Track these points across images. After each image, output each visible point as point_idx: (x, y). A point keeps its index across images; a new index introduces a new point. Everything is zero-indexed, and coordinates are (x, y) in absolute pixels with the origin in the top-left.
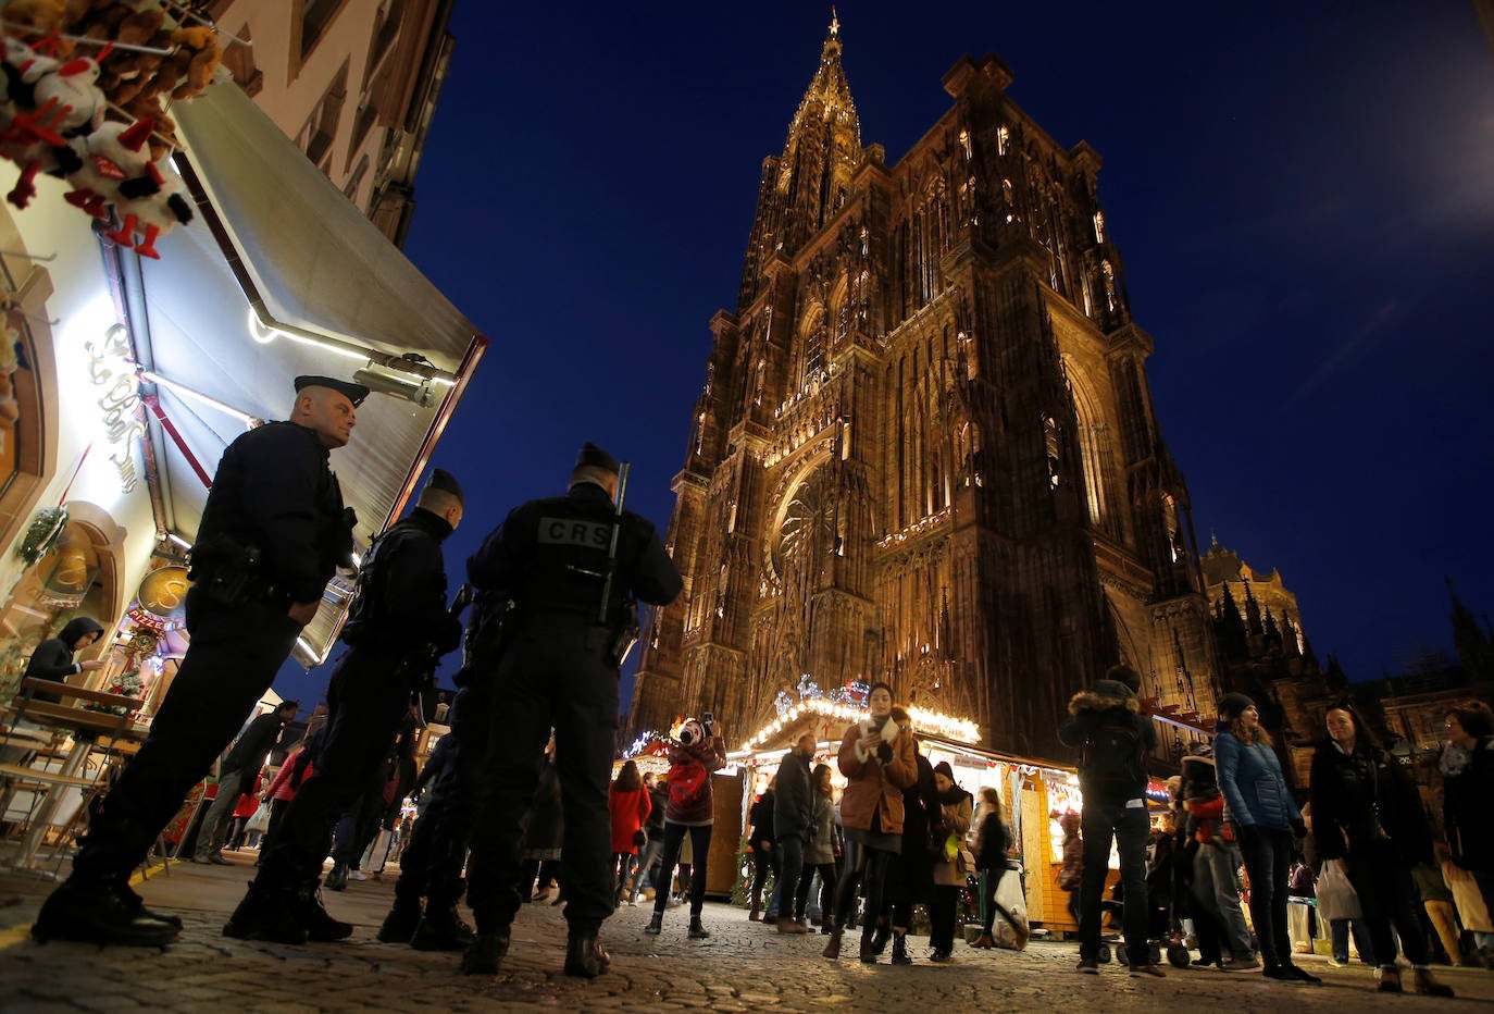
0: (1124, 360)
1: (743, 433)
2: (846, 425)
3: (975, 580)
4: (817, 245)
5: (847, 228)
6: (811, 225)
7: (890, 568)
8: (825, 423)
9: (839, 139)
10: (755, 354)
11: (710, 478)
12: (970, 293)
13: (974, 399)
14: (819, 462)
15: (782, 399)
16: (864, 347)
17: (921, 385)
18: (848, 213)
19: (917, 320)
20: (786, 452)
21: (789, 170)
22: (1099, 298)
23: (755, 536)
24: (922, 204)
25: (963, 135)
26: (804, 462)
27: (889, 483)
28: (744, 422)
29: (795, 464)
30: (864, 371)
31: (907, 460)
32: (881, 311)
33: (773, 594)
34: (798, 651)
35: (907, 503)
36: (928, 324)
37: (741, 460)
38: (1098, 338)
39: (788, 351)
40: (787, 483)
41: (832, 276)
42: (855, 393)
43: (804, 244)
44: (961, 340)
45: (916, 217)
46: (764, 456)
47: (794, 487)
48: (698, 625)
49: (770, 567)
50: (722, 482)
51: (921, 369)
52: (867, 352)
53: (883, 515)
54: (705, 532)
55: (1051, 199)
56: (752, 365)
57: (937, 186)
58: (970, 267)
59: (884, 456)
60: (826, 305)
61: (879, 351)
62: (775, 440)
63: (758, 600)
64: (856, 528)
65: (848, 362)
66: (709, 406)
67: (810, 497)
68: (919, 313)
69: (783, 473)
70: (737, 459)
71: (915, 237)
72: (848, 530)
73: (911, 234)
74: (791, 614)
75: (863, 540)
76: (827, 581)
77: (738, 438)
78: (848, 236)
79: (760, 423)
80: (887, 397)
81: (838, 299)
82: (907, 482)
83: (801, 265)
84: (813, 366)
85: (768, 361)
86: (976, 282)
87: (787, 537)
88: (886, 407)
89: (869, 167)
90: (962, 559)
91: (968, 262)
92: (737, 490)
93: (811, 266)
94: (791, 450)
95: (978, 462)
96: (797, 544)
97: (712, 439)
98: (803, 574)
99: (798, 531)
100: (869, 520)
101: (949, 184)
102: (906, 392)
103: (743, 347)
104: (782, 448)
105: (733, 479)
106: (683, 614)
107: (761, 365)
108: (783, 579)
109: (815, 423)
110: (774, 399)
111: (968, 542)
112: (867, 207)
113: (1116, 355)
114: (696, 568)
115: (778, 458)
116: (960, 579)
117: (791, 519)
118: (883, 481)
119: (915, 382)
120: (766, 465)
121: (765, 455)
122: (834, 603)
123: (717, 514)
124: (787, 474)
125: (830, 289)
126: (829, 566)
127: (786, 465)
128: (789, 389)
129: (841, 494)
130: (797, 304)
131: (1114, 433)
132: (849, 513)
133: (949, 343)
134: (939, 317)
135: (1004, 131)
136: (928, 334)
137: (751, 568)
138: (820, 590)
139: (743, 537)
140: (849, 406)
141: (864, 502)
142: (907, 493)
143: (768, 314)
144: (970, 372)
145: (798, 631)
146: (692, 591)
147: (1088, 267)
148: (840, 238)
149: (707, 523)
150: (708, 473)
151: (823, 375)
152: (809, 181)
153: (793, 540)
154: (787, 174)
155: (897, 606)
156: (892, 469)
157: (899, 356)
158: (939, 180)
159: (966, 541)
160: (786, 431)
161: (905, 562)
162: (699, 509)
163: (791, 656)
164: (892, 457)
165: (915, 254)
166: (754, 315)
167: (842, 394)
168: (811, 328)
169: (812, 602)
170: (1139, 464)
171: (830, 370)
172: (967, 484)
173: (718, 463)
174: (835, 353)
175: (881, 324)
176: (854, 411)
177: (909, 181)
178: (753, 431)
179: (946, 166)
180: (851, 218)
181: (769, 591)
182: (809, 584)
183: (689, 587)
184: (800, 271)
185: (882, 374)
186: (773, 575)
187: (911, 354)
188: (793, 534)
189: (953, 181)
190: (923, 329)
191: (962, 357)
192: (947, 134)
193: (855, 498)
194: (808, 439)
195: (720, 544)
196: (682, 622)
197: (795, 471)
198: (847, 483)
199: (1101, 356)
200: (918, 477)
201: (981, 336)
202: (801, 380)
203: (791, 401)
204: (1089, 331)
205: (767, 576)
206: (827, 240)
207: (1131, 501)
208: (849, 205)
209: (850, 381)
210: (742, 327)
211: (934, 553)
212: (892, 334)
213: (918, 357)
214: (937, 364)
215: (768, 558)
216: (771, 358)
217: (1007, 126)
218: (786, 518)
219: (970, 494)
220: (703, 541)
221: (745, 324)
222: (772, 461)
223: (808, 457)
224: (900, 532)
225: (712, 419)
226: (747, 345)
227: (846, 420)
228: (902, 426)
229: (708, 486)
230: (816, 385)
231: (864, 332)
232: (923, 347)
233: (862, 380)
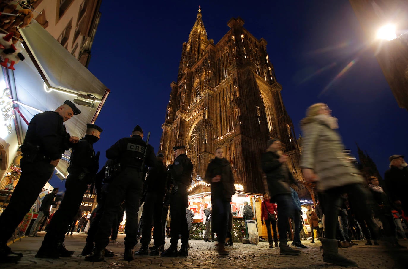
0: (275, 91)
1: (180, 113)
2: (206, 110)
3: (241, 148)
4: (197, 64)
5: (205, 60)
6: (196, 59)
8: (201, 110)
9: (202, 38)
10: (182, 92)
12: (236, 76)
13: (238, 102)
14: (200, 119)
15: (190, 104)
16: (210, 90)
17: (225, 99)
18: (205, 56)
19: (223, 83)
20: (191, 117)
21: (189, 46)
22: (268, 76)
23: (183, 139)
24: (223, 54)
25: (233, 37)
26: (196, 120)
27: (218, 124)
28: (180, 110)
29: (194, 120)
30: (210, 96)
31: (222, 118)
32: (214, 80)
33: (189, 154)
34: (196, 169)
35: (223, 129)
36: (227, 83)
37: (179, 120)
38: (269, 86)
39: (191, 92)
40: (192, 125)
41: (202, 72)
42: (208, 102)
43: (194, 64)
44: (235, 87)
45: (222, 57)
47: (194, 126)
48: (170, 163)
49: (188, 147)
50: (175, 125)
51: (225, 95)
52: (211, 91)
53: (217, 133)
54: (171, 139)
55: (255, 52)
56: (181, 95)
57: (227, 49)
58: (236, 69)
59: (216, 117)
60: (200, 79)
61: (214, 91)
62: (188, 114)
64: (210, 136)
65: (206, 94)
66: (171, 106)
67: (197, 129)
68: (224, 81)
69: (191, 123)
70: (178, 119)
71: (222, 62)
72: (208, 137)
73: (221, 61)
74: (194, 159)
75: (212, 139)
76: (203, 150)
77: (178, 114)
78: (205, 63)
79: (184, 110)
80: (216, 102)
81: (203, 78)
82: (223, 124)
83: (193, 70)
84: (197, 95)
85: (186, 94)
86: (238, 73)
87: (192, 139)
88: (216, 105)
89: (210, 45)
90: (237, 143)
91: (235, 68)
92: (179, 128)
93: (196, 70)
94: (193, 117)
95: (240, 118)
97: (172, 115)
98: (197, 149)
99: (195, 138)
100: (213, 134)
102: (221, 101)
103: (179, 91)
105: (178, 125)
106: (166, 161)
107: (184, 95)
108: (192, 150)
109: (198, 110)
110: (187, 104)
111: (239, 139)
112: (210, 55)
113: (273, 90)
114: (169, 148)
116: (237, 148)
117: (193, 135)
118: (216, 124)
119: (223, 98)
120: (186, 121)
121: (186, 118)
122: (205, 156)
123: (174, 134)
124: (192, 123)
125: (201, 76)
126: (203, 146)
127: (191, 121)
128: (191, 101)
129: (206, 128)
130: (193, 80)
131: (274, 109)
132: (208, 132)
133: (232, 88)
134: (229, 82)
136: (226, 86)
138: (201, 153)
139: (180, 140)
140: (207, 105)
141: (212, 129)
142: (223, 126)
143: (185, 82)
144: (237, 95)
145: (196, 163)
146: (168, 155)
147: (265, 69)
148: (203, 62)
149: (171, 136)
150: (171, 123)
151: (200, 97)
152: (195, 48)
153: (194, 140)
154: (189, 47)
156: (218, 121)
157: (219, 92)
158: (227, 48)
159: (238, 139)
160: (191, 112)
161: (223, 144)
162: (169, 133)
164: (218, 118)
165: (222, 66)
166: (182, 82)
167: (205, 102)
168: (197, 85)
169: (199, 156)
170: (280, 117)
171: (202, 96)
172: (238, 124)
173: (174, 121)
174: (203, 92)
175: (214, 84)
176: (208, 106)
177: (220, 48)
178: (182, 112)
179: (229, 44)
180: (206, 57)
182: (198, 151)
183: (167, 153)
184: (193, 71)
185: (215, 97)
186: (189, 149)
187: (222, 91)
189: (231, 48)
190: (225, 85)
191: (235, 92)
192: (229, 37)
193: (209, 129)
194: (197, 114)
195: (175, 142)
197: (194, 122)
198: (207, 125)
199: (270, 91)
200: (225, 122)
201: (240, 86)
202: (194, 98)
203: (192, 104)
204: (266, 85)
206: (200, 63)
207: (279, 126)
208: (205, 55)
209: (207, 98)
211: (230, 142)
212: (217, 86)
213: (224, 92)
214: (229, 94)
215: (188, 145)
216: (187, 93)
217: (244, 35)
219: (239, 126)
220: (170, 141)
221: (179, 85)
222: (188, 120)
223: (197, 118)
224: (221, 137)
225: (172, 109)
226: (180, 90)
227: (206, 109)
228: (220, 110)
229: (171, 127)
230: (198, 100)
231: (210, 86)
232: (225, 89)
233: (210, 98)
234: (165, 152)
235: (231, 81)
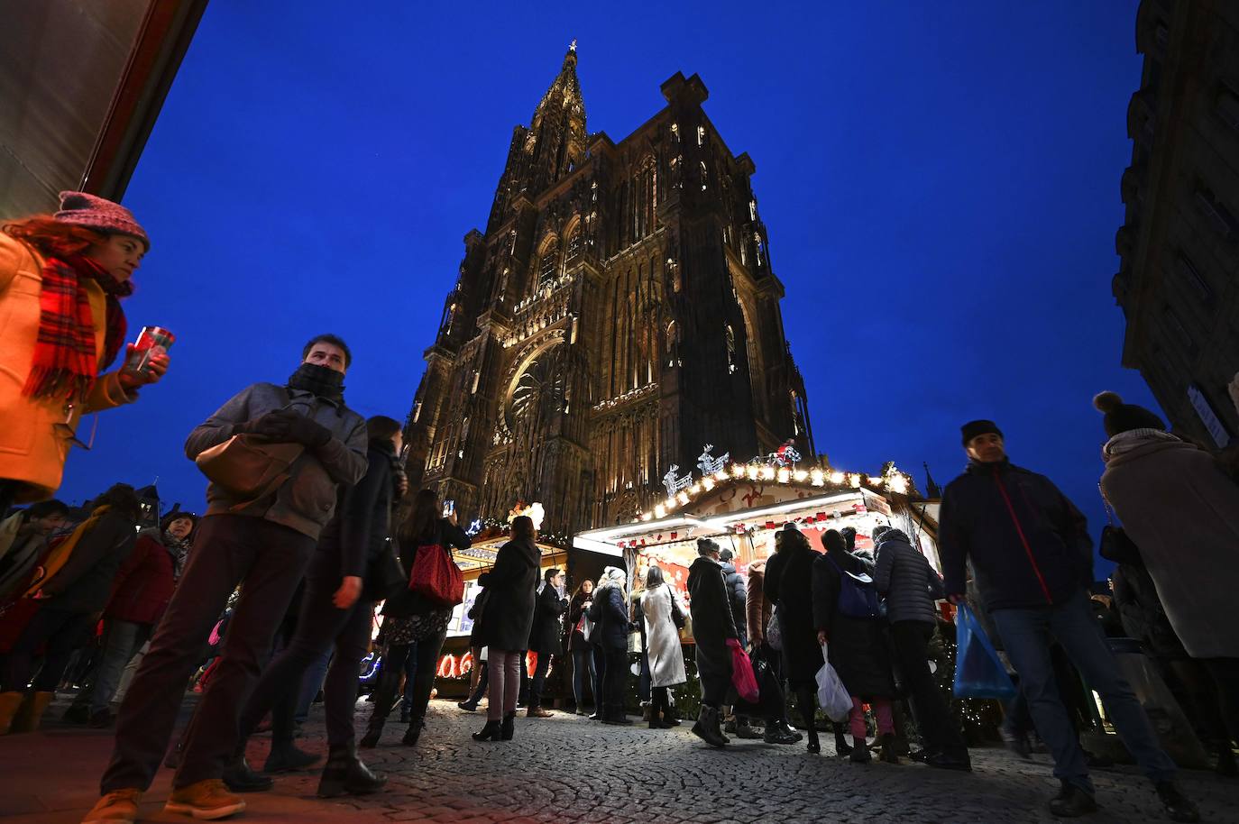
0: (767, 298)
1: (489, 319)
2: (575, 319)
3: (677, 434)
4: (555, 192)
5: (579, 183)
7: (602, 425)
8: (554, 319)
9: (572, 124)
10: (501, 263)
11: (457, 353)
12: (676, 232)
13: (678, 306)
14: (547, 346)
15: (520, 298)
16: (592, 265)
17: (632, 297)
18: (581, 172)
19: (631, 251)
20: (522, 338)
21: (534, 137)
22: (751, 257)
23: (492, 397)
24: (638, 172)
25: (674, 126)
26: (536, 346)
27: (604, 364)
28: (490, 312)
30: (590, 282)
31: (618, 349)
32: (603, 242)
33: (505, 442)
34: (524, 485)
35: (617, 379)
36: (642, 253)
37: (485, 340)
38: (751, 281)
39: (527, 265)
40: (521, 360)
41: (567, 216)
42: (582, 297)
43: (543, 190)
44: (669, 265)
45: (633, 181)
46: (504, 340)
47: (526, 364)
48: (438, 464)
49: (503, 423)
50: (466, 356)
51: (632, 286)
52: (592, 269)
53: (598, 388)
54: (449, 394)
56: (497, 272)
58: (677, 215)
59: (601, 345)
60: (560, 235)
61: (602, 270)
62: (513, 328)
63: (492, 446)
64: (579, 394)
65: (578, 274)
66: (459, 300)
67: (536, 370)
68: (633, 246)
69: (519, 352)
70: (481, 339)
71: (631, 192)
72: (573, 395)
73: (628, 193)
74: (520, 457)
76: (555, 432)
77: (485, 324)
78: (583, 186)
79: (502, 315)
80: (605, 304)
81: (571, 230)
82: (618, 365)
83: (541, 205)
84: (547, 278)
85: (511, 270)
86: (681, 226)
87: (518, 401)
88: (603, 311)
89: (601, 140)
90: (667, 418)
91: (676, 211)
92: (481, 361)
93: (549, 206)
94: (526, 336)
95: (679, 350)
96: (527, 404)
97: (459, 324)
98: (532, 428)
99: (528, 396)
100: (588, 389)
101: (659, 161)
102: (620, 300)
103: (490, 260)
104: (519, 334)
105: (478, 352)
106: (426, 456)
107: (506, 272)
108: (515, 431)
109: (546, 317)
110: (513, 299)
111: (674, 404)
112: (597, 167)
113: (761, 295)
114: (439, 421)
115: (515, 341)
116: (665, 432)
117: (522, 388)
118: (600, 362)
119: (627, 293)
120: (505, 346)
121: (504, 338)
122: (560, 447)
123: (461, 381)
124: (522, 354)
125: (564, 224)
126: (558, 420)
127: (520, 347)
128: (527, 292)
129: (570, 369)
130: (536, 233)
131: (759, 347)
132: (574, 383)
133: (654, 269)
134: (648, 250)
135: (702, 130)
136: (639, 262)
137: (488, 422)
138: (548, 437)
139: (483, 397)
140: (582, 301)
141: (585, 376)
142: (617, 372)
143: (514, 236)
144: (675, 286)
145: (525, 470)
146: (434, 439)
147: (744, 235)
148: (574, 188)
149: (451, 387)
150: (454, 349)
151: (555, 284)
152: (550, 147)
153: (523, 403)
154: (533, 140)
155: (607, 453)
156: (606, 355)
157: (616, 275)
158: (650, 159)
159: (669, 406)
160: (523, 322)
161: (614, 422)
162: (445, 375)
163: (518, 489)
164: (607, 346)
165: (630, 207)
166: (500, 237)
167: (573, 296)
168: (546, 250)
169: (538, 450)
170: (774, 368)
171: (562, 280)
172: (671, 365)
173: (464, 342)
174: (568, 268)
175: (603, 252)
176: (581, 309)
177: (630, 156)
178: (497, 320)
179: (658, 147)
180: (581, 177)
181: (502, 440)
182: (536, 435)
183: (432, 435)
184: (540, 209)
185: (602, 287)
186: (505, 429)
187: (626, 274)
188: (524, 398)
189: (664, 157)
190: (635, 257)
191: (669, 276)
192: (659, 127)
193: (579, 372)
194: (540, 329)
195: (464, 402)
196: (424, 463)
197: (528, 352)
198: (574, 360)
200: (626, 361)
201: (681, 261)
202: (536, 287)
203: (528, 301)
204: (747, 276)
205: (501, 428)
206: (563, 189)
207: (768, 392)
208: (574, 171)
209: (579, 287)
210: (490, 244)
211: (638, 415)
212: (611, 259)
213: (630, 277)
214: (645, 283)
215: (502, 415)
216: (514, 268)
217: (705, 127)
218: (518, 387)
219: (674, 372)
220: (447, 401)
221: (493, 242)
222: (509, 344)
223: (540, 342)
224: (612, 399)
225: (460, 309)
226: (493, 258)
227: (575, 315)
228: (615, 325)
229: (454, 359)
230: (549, 291)
231: (592, 255)
232: (635, 270)
233: (588, 288)
234: (426, 432)
235: (655, 249)
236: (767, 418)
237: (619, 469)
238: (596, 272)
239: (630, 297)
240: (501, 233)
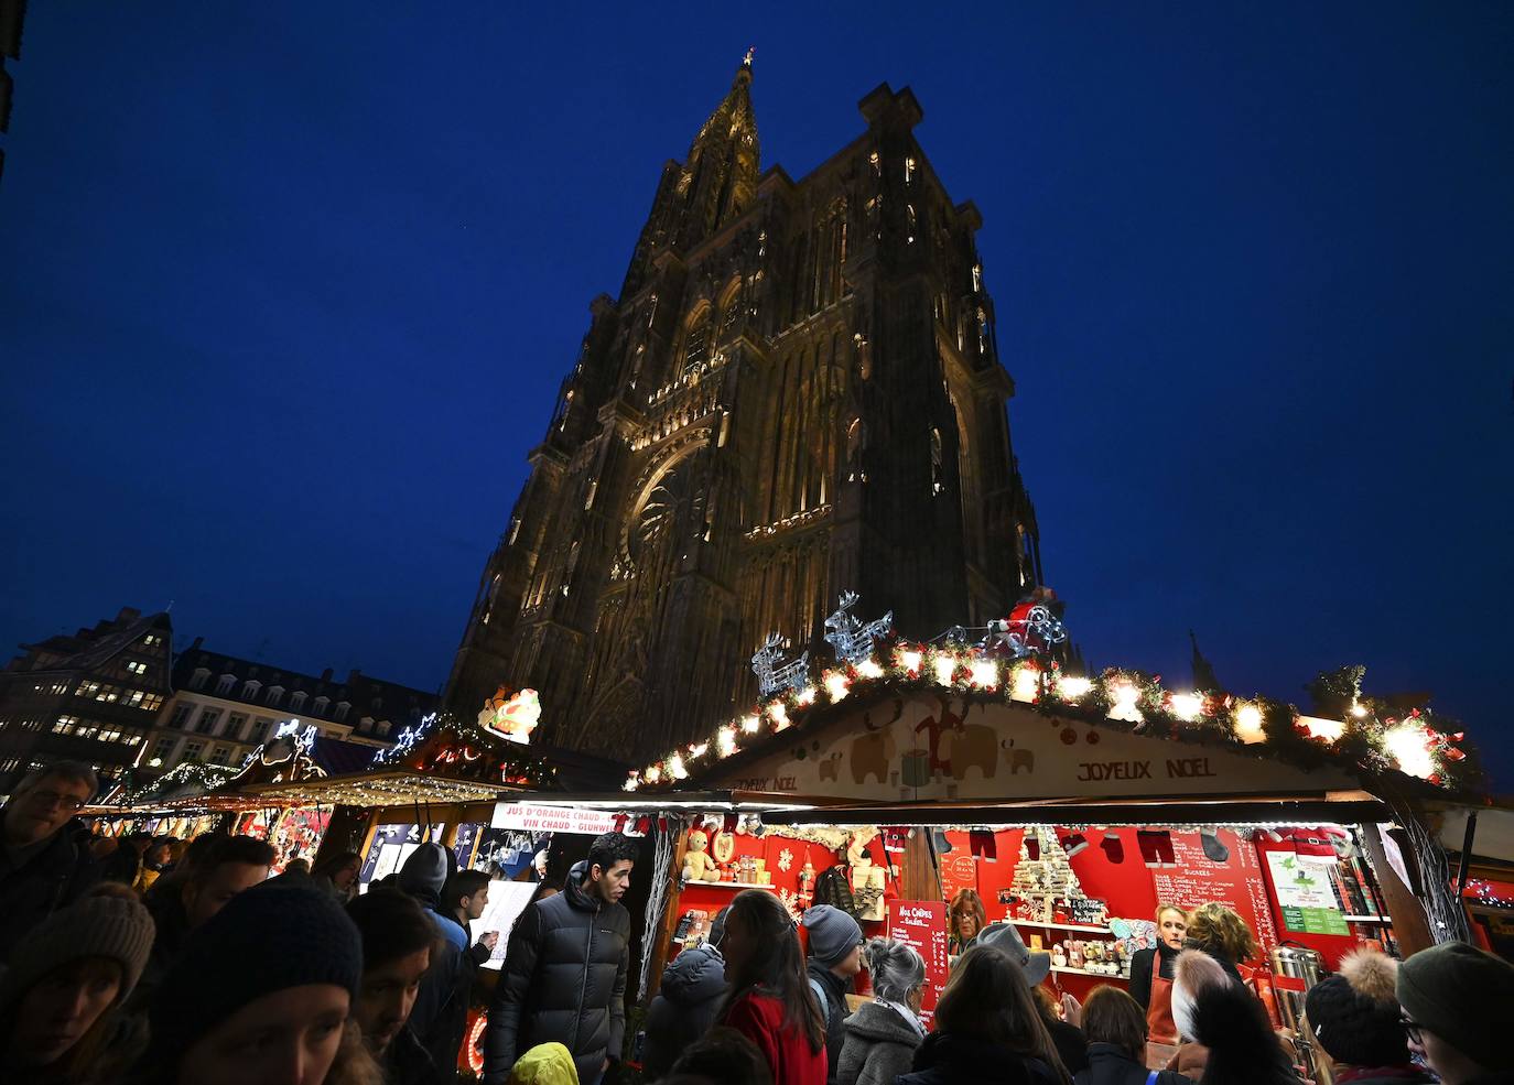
0: (989, 397)
1: (614, 412)
2: (726, 413)
4: (711, 245)
5: (744, 233)
6: (706, 229)
7: (755, 560)
8: (700, 413)
10: (635, 338)
11: (571, 456)
12: (869, 300)
13: (865, 398)
14: (689, 451)
15: (657, 386)
16: (753, 342)
17: (805, 387)
18: (748, 220)
19: (808, 324)
20: (657, 438)
21: (689, 175)
22: (972, 342)
23: (612, 515)
24: (823, 220)
25: (874, 156)
26: (674, 450)
27: (761, 477)
28: (615, 401)
29: (665, 450)
30: (749, 365)
31: (783, 456)
32: (772, 311)
33: (625, 577)
35: (778, 498)
36: (821, 328)
37: (607, 441)
38: (970, 373)
39: (669, 342)
40: (654, 468)
41: (725, 276)
42: (738, 384)
43: (697, 243)
44: (857, 341)
45: (816, 231)
46: (633, 440)
47: (660, 472)
48: (538, 602)
49: (625, 550)
50: (584, 461)
51: (806, 370)
52: (754, 347)
53: (753, 507)
54: (559, 508)
55: (939, 243)
56: (630, 347)
57: (839, 205)
58: (871, 275)
59: (759, 450)
60: (714, 302)
61: (766, 349)
62: (646, 424)
63: (608, 581)
64: (724, 516)
65: (734, 353)
66: (578, 386)
67: (673, 485)
68: (811, 318)
69: (650, 458)
70: (603, 439)
71: (812, 249)
72: (716, 517)
73: (809, 246)
74: (643, 598)
75: (730, 529)
76: (688, 566)
77: (607, 417)
78: (747, 240)
79: (633, 407)
80: (768, 394)
81: (726, 300)
82: (781, 478)
83: (693, 262)
84: (693, 360)
85: (647, 348)
86: (877, 288)
87: (647, 522)
88: (765, 404)
89: (775, 175)
90: (840, 554)
91: (870, 269)
92: (599, 467)
93: (703, 265)
94: (663, 435)
96: (657, 529)
97: (576, 418)
98: (661, 559)
99: (659, 517)
100: (738, 510)
101: (851, 205)
102: (789, 391)
103: (622, 334)
104: (652, 434)
105: (596, 458)
107: (640, 349)
108: (638, 563)
109: (690, 412)
110: (648, 386)
111: (850, 535)
112: (769, 214)
113: (982, 392)
114: (543, 545)
115: (647, 443)
117: (653, 505)
118: (756, 474)
119: (799, 383)
120: (633, 448)
121: (634, 437)
122: (694, 588)
123: (574, 493)
124: (655, 460)
125: (720, 288)
126: (692, 550)
127: (653, 449)
128: (666, 377)
129: (714, 479)
130: (684, 299)
131: (976, 463)
132: (719, 499)
133: (838, 350)
134: (830, 324)
135: (911, 162)
136: (817, 337)
137: (605, 548)
138: (678, 575)
139: (600, 515)
140: (731, 395)
141: (735, 492)
142: (780, 487)
143: (654, 303)
144: (863, 372)
145: (648, 615)
146: (536, 568)
147: (964, 310)
148: (736, 241)
149: (562, 500)
150: (569, 450)
151: (704, 367)
152: (709, 188)
153: (653, 525)
154: (688, 179)
155: (759, 598)
156: (766, 463)
157: (785, 358)
158: (841, 200)
159: (847, 536)
160: (659, 417)
161: (771, 556)
162: (555, 484)
163: (638, 641)
164: (768, 452)
167: (725, 382)
168: (696, 323)
169: (668, 589)
170: (996, 492)
171: (712, 363)
172: (851, 479)
173: (582, 442)
174: (719, 346)
175: (769, 325)
176: (735, 401)
177: (812, 198)
178: (624, 413)
179: (851, 186)
180: (749, 224)
181: (622, 573)
182: (667, 568)
183: (533, 563)
184: (691, 268)
185: (765, 372)
186: (628, 559)
187: (797, 356)
188: (654, 519)
189: (857, 202)
190: (812, 333)
191: (856, 356)
193: (727, 486)
194: (681, 427)
195: (574, 520)
196: (520, 599)
197: (664, 458)
198: (720, 469)
199: (969, 391)
200: (791, 476)
201: (876, 338)
202: (679, 370)
203: (667, 389)
204: (963, 365)
205: (621, 558)
206: (722, 242)
207: (986, 525)
208: (749, 211)
209: (734, 370)
210: (624, 314)
211: (804, 549)
212: (781, 336)
213: (805, 359)
214: (824, 369)
215: (624, 540)
216: (652, 345)
217: (915, 159)
218: (647, 504)
219: (854, 490)
220: (555, 518)
221: (628, 312)
222: (640, 445)
223: (679, 444)
224: (770, 524)
225: (580, 398)
226: (626, 332)
227: (726, 409)
228: (781, 423)
229: (567, 464)
230: (696, 376)
231: (753, 328)
232: (811, 352)
233: (747, 372)
234: (525, 559)
235: (840, 322)
236: (982, 561)
237: (774, 619)
238: (759, 352)
239: (803, 387)
240: (638, 300)
